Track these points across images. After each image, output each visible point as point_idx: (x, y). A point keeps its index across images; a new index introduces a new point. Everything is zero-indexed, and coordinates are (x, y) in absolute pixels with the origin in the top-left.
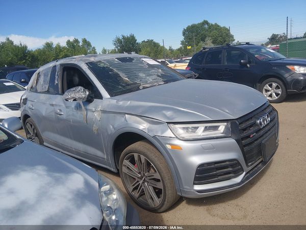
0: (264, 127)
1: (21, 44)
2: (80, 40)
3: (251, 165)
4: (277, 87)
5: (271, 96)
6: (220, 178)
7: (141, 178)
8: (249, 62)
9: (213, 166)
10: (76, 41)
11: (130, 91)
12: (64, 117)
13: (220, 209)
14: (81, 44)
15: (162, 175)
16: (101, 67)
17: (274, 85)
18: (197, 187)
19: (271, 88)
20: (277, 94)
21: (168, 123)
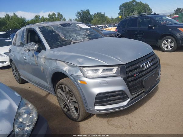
0: (146, 70)
1: (21, 17)
2: (56, 14)
3: (135, 94)
4: (171, 42)
5: (167, 47)
6: (112, 102)
7: (67, 100)
8: (154, 26)
9: (107, 95)
10: (54, 14)
11: (64, 45)
12: (27, 61)
13: (116, 120)
14: (57, 16)
15: (77, 99)
16: (48, 30)
17: (169, 40)
18: (97, 108)
19: (167, 42)
20: (171, 47)
21: (80, 66)
